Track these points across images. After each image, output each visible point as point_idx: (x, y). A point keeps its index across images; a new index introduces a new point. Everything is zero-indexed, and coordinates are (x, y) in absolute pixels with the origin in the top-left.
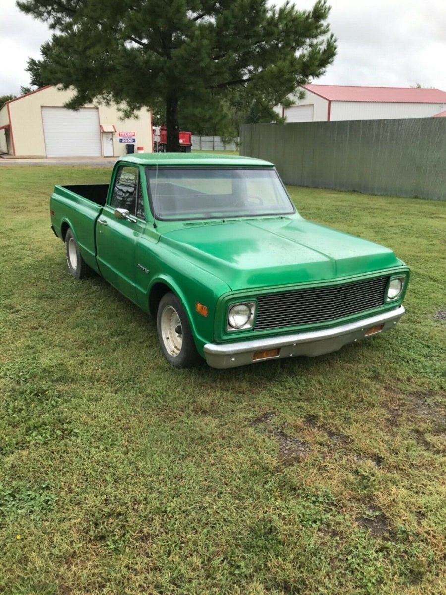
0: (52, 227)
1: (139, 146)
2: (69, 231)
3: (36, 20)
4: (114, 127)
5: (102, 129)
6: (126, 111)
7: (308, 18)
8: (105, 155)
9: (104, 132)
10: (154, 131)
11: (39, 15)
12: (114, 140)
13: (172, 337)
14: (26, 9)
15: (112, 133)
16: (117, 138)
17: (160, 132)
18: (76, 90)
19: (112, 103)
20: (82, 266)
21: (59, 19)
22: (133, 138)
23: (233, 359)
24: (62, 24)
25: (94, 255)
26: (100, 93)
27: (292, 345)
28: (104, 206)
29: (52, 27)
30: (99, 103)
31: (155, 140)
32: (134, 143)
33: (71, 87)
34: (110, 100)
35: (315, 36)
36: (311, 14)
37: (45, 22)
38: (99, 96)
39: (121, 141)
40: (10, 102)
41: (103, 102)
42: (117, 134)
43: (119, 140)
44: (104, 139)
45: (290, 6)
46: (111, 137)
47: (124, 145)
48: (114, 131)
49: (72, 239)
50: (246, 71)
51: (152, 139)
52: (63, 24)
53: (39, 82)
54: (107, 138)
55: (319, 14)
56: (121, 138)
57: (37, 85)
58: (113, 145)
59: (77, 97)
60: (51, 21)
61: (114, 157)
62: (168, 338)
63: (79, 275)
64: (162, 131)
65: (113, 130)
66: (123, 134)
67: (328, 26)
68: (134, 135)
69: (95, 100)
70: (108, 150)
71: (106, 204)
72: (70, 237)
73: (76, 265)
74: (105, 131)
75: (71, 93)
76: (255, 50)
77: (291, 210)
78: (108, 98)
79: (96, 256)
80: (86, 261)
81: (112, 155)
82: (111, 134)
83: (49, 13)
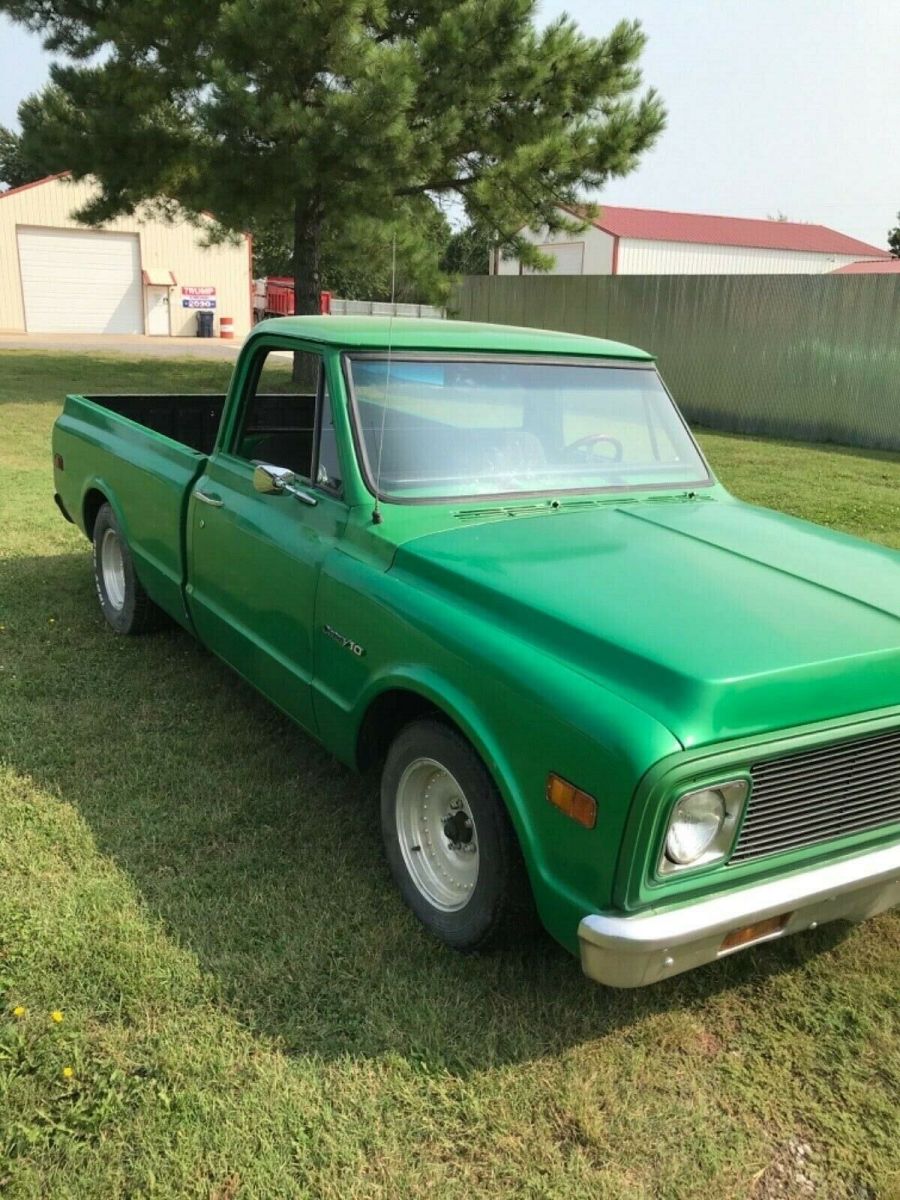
0: (58, 499)
1: (224, 316)
2: (103, 511)
3: (17, 24)
4: (171, 274)
5: (147, 278)
6: (212, 230)
7: (598, 55)
8: (152, 334)
9: (150, 284)
10: (253, 288)
12: (172, 300)
13: (427, 845)
15: (168, 286)
16: (177, 298)
17: (267, 288)
18: (100, 184)
19: (179, 218)
20: (138, 602)
21: (68, 28)
22: (212, 298)
23: (669, 961)
24: (72, 42)
25: (178, 581)
26: (152, 195)
28: (209, 453)
29: (52, 45)
30: (150, 215)
31: (255, 306)
32: (213, 310)
33: (90, 178)
34: (175, 212)
35: (612, 94)
36: (607, 47)
37: (35, 33)
38: (149, 202)
39: (186, 304)
41: (160, 214)
42: (177, 290)
43: (181, 304)
44: (151, 300)
45: (567, 25)
46: (165, 295)
47: (191, 312)
48: (172, 283)
49: (110, 531)
50: (463, 162)
51: (252, 302)
52: (76, 42)
53: (12, 176)
54: (157, 296)
55: (622, 48)
56: (187, 298)
57: (9, 183)
58: (169, 312)
59: (101, 200)
60: (49, 32)
61: (169, 337)
62: (418, 849)
63: (129, 625)
64: (271, 288)
65: (169, 281)
66: (191, 290)
67: (638, 74)
68: (213, 294)
69: (140, 211)
70: (158, 323)
71: (216, 448)
72: (107, 527)
73: (121, 599)
74: (153, 281)
75: (87, 190)
76: (485, 118)
77: (703, 475)
78: (169, 206)
79: (184, 584)
80: (151, 594)
81: (166, 333)
82: (166, 288)
83: (46, 15)
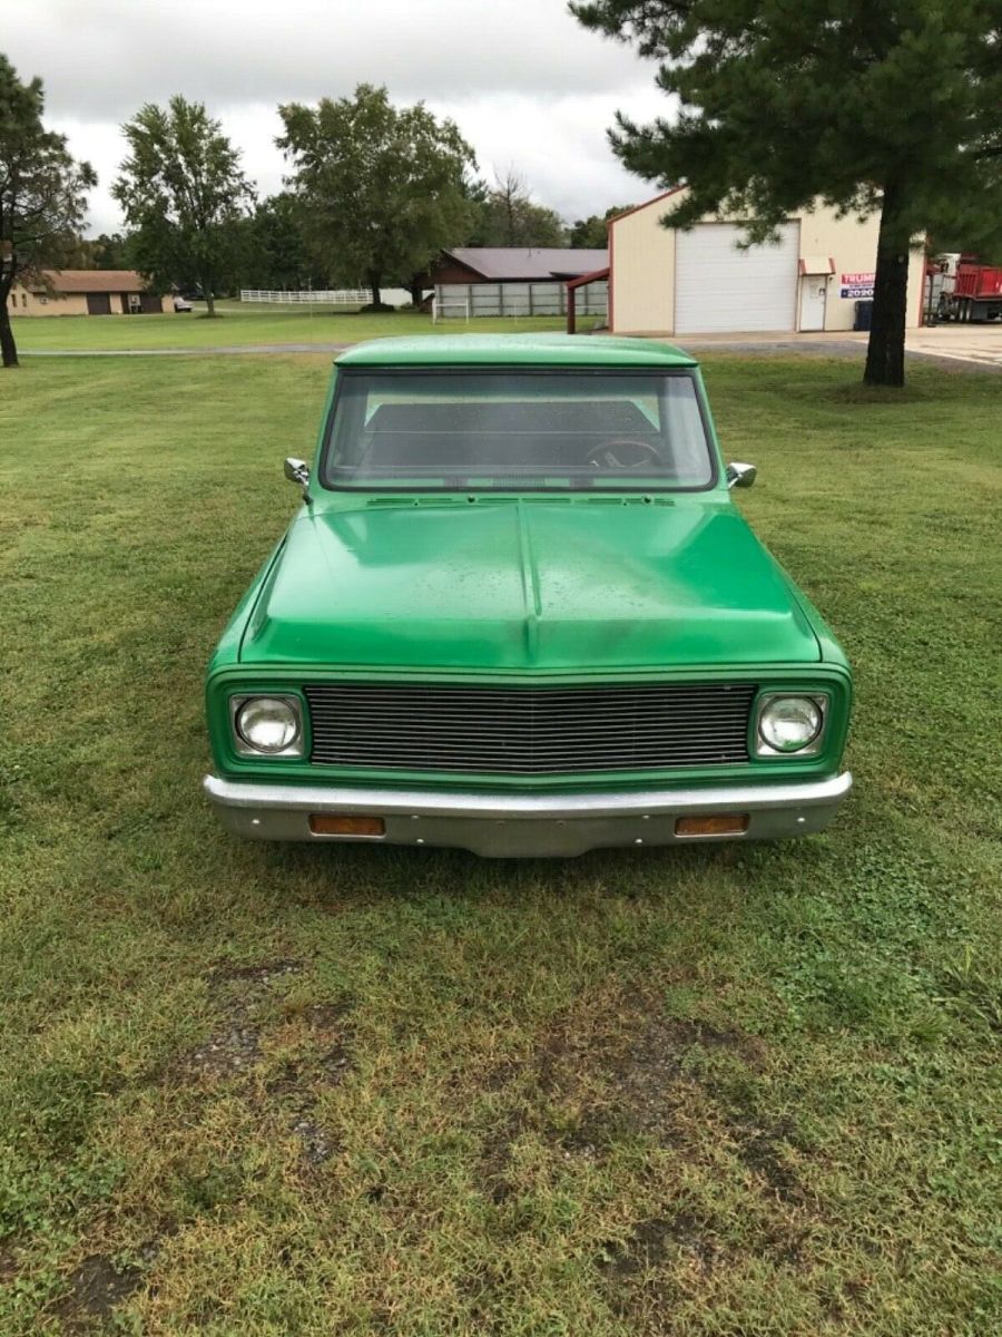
3: (609, 38)
4: (831, 261)
5: (804, 268)
8: (803, 328)
9: (805, 275)
10: (943, 267)
11: (614, 28)
12: (829, 291)
14: (588, 18)
15: (826, 275)
16: (836, 288)
17: (958, 267)
21: (659, 30)
23: (256, 822)
27: (409, 816)
31: (942, 289)
39: (845, 294)
40: (616, 220)
42: (837, 278)
43: (839, 293)
44: (806, 292)
46: (822, 285)
47: (850, 302)
48: (829, 271)
54: (812, 287)
56: (846, 286)
58: (825, 303)
59: (689, 202)
61: (823, 331)
64: (963, 266)
65: (827, 269)
66: (852, 279)
70: (811, 317)
74: (808, 272)
81: (820, 327)
82: (824, 278)
